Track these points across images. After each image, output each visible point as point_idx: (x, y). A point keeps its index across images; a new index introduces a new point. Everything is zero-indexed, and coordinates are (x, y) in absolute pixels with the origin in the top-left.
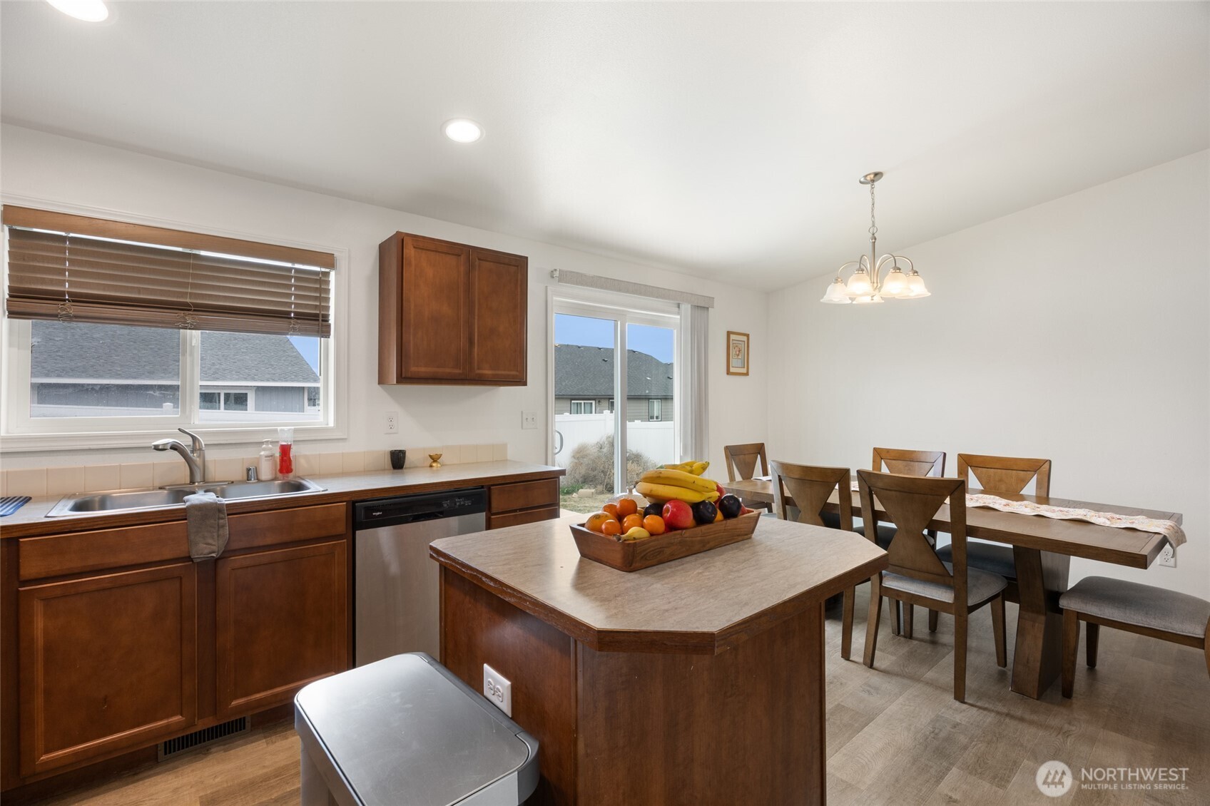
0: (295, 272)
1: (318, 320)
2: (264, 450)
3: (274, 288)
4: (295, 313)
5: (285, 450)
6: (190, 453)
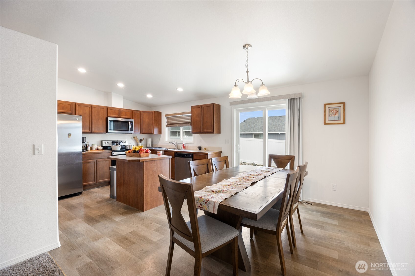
0: (188, 116)
2: (182, 144)
3: (186, 119)
5: (184, 145)
6: (175, 144)
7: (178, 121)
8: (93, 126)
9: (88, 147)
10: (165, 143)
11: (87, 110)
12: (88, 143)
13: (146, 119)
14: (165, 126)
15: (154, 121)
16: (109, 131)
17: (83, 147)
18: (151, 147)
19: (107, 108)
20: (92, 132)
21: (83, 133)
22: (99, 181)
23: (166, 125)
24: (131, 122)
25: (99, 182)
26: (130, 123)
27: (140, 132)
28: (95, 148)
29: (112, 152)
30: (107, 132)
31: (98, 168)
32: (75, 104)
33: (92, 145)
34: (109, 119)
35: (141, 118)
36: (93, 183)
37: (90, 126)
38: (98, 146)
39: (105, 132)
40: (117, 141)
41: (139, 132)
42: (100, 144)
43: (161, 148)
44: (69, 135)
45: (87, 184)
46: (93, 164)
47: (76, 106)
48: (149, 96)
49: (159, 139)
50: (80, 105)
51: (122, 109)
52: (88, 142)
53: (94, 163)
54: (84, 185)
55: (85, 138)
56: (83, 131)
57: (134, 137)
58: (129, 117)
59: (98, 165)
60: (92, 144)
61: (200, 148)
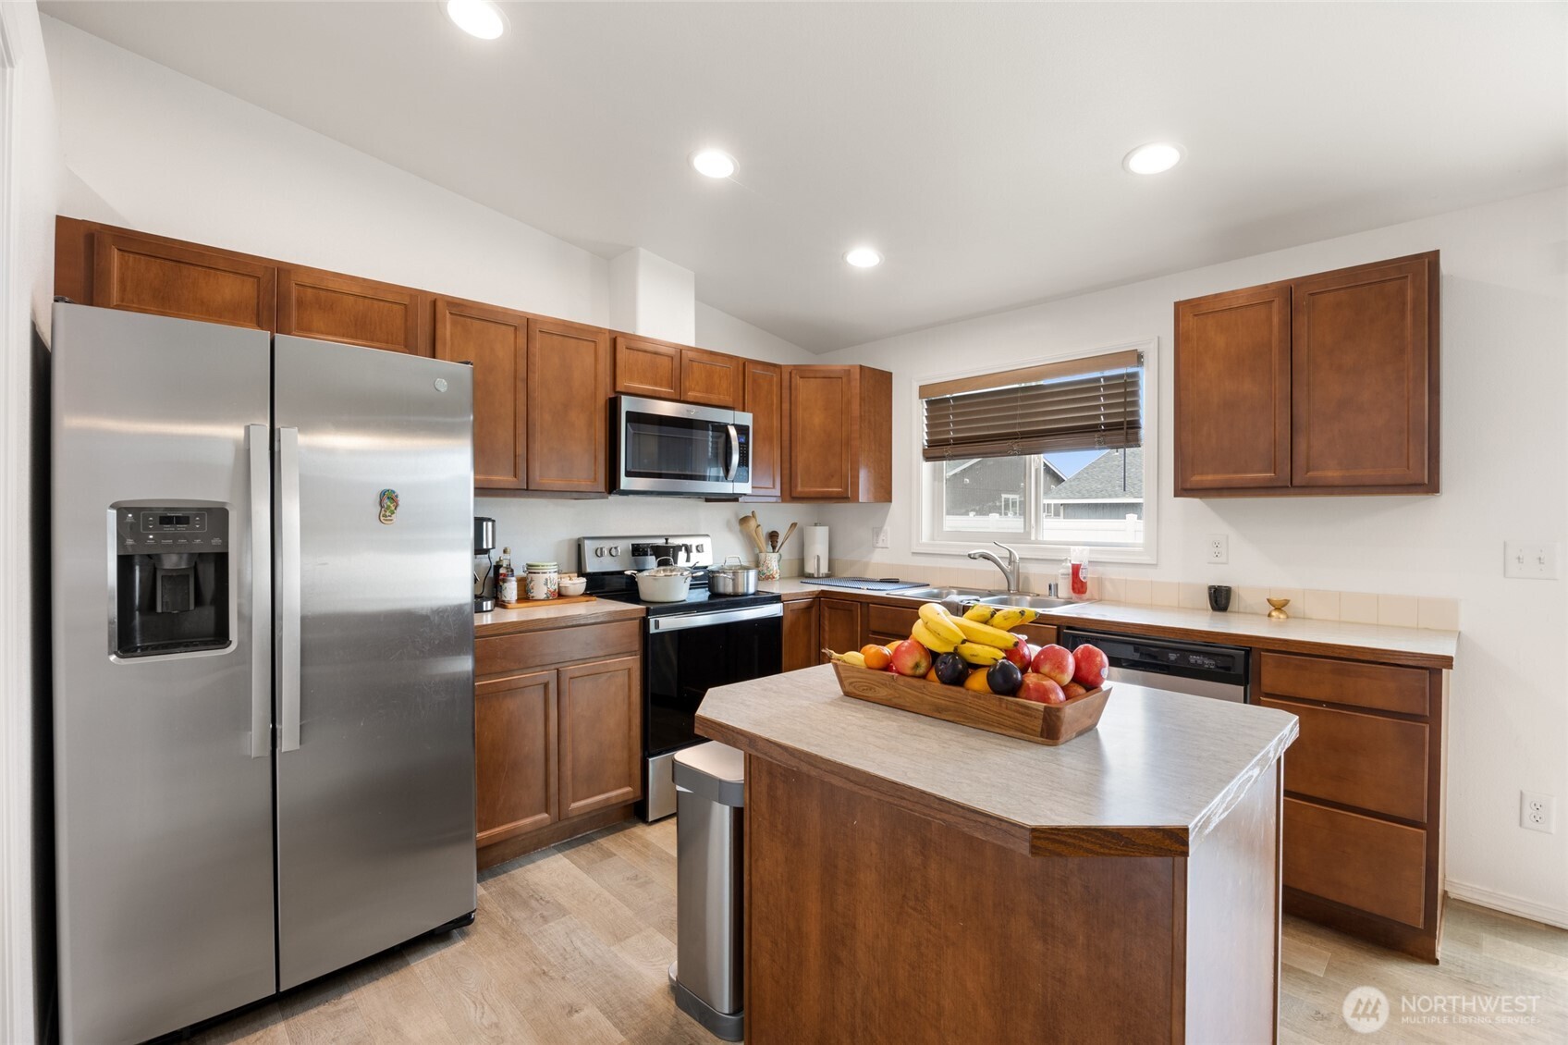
0: (1104, 381)
1: (1123, 429)
2: (1063, 568)
3: (1085, 402)
4: (1105, 424)
5: (1076, 570)
6: (1004, 564)
7: (1014, 417)
8: (537, 446)
9: (504, 581)
10: (913, 553)
11: (503, 348)
12: (508, 556)
13: (813, 416)
14: (921, 457)
15: (856, 427)
16: (625, 482)
17: (476, 580)
18: (828, 576)
19: (614, 339)
20: (527, 489)
21: (482, 490)
22: (574, 805)
23: (924, 450)
24: (742, 430)
25: (575, 814)
26: (733, 432)
27: (778, 492)
28: (546, 584)
29: (648, 612)
30: (612, 486)
31: (567, 723)
32: (434, 303)
33: (531, 569)
34: (627, 404)
35: (786, 406)
36: (535, 822)
37: (521, 450)
38: (559, 572)
39: (601, 486)
40: (661, 542)
41: (774, 487)
42: (568, 558)
43: (895, 581)
44: (387, 502)
45: (499, 834)
46: (536, 698)
47: (439, 316)
48: (863, 257)
49: (877, 531)
50: (461, 309)
51: (690, 349)
52: (505, 551)
53: (542, 693)
54: (483, 844)
55: (490, 524)
56: (480, 477)
57: (744, 520)
58: (727, 398)
59: (565, 701)
60: (530, 563)
61: (1220, 599)
